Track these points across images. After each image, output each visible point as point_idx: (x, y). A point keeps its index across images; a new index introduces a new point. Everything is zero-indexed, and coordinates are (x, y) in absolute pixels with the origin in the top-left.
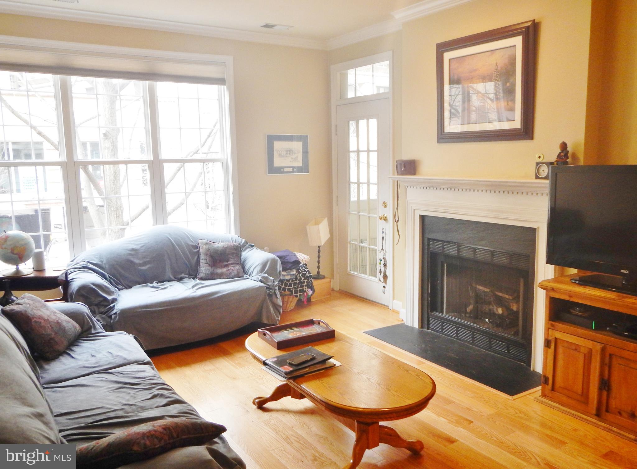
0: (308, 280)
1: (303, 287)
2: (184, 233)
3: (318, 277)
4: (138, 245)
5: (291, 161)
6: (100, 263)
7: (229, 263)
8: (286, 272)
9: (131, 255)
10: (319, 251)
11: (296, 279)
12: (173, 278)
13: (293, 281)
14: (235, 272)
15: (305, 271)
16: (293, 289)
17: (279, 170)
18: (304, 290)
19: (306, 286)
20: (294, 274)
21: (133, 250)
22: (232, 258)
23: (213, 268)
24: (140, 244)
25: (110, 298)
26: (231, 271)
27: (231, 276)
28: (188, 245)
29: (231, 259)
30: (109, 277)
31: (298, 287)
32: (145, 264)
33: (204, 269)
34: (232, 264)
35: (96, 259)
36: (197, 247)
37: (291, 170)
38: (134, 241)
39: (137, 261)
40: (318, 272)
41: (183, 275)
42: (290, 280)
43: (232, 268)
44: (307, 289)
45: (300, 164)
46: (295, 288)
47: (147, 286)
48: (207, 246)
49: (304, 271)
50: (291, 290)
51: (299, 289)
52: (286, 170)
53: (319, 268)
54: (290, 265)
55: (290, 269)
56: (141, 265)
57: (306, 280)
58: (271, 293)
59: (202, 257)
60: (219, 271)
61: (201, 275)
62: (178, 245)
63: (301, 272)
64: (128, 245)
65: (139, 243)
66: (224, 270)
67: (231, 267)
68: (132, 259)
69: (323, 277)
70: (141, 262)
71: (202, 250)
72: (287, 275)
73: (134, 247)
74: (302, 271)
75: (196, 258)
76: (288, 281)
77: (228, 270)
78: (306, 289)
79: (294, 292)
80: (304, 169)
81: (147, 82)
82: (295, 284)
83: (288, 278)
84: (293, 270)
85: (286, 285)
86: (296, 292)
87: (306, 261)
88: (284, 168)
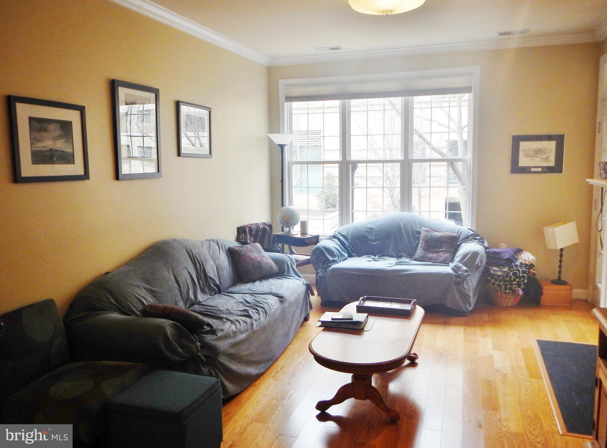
0: (520, 279)
1: (513, 285)
2: (414, 220)
3: (559, 282)
4: (375, 225)
5: (539, 161)
6: (346, 235)
7: (440, 250)
8: (499, 268)
9: (368, 232)
10: (561, 256)
11: (507, 276)
12: (394, 254)
13: (503, 277)
14: (443, 258)
15: (519, 271)
16: (503, 285)
17: (526, 170)
18: (513, 288)
19: (515, 284)
20: (505, 272)
21: (370, 228)
22: (445, 246)
23: (425, 252)
24: (378, 225)
26: (439, 257)
27: (438, 261)
28: (413, 231)
29: (444, 248)
30: (348, 245)
31: (507, 285)
32: (375, 240)
33: (419, 252)
34: (443, 251)
35: (345, 232)
36: (419, 233)
37: (540, 170)
38: (374, 222)
39: (370, 237)
40: (559, 278)
41: (403, 254)
42: (501, 276)
43: (442, 255)
44: (516, 289)
45: (552, 164)
46: (505, 285)
47: (370, 257)
48: (427, 233)
49: (516, 270)
50: (501, 286)
51: (508, 286)
52: (533, 170)
53: (560, 272)
54: (503, 262)
55: (503, 266)
56: (372, 241)
57: (517, 280)
59: (421, 241)
60: (430, 255)
61: (416, 256)
62: (406, 230)
63: (512, 270)
64: (368, 224)
65: (377, 224)
66: (434, 255)
67: (441, 254)
68: (367, 235)
69: (565, 283)
70: (373, 238)
71: (422, 236)
72: (498, 271)
73: (372, 226)
74: (514, 270)
75: (417, 242)
76: (499, 276)
77: (438, 256)
78: (515, 287)
79: (503, 288)
80: (557, 168)
82: (505, 281)
83: (499, 273)
84: (505, 267)
85: (496, 280)
86: (506, 289)
87: (529, 262)
88: (530, 168)
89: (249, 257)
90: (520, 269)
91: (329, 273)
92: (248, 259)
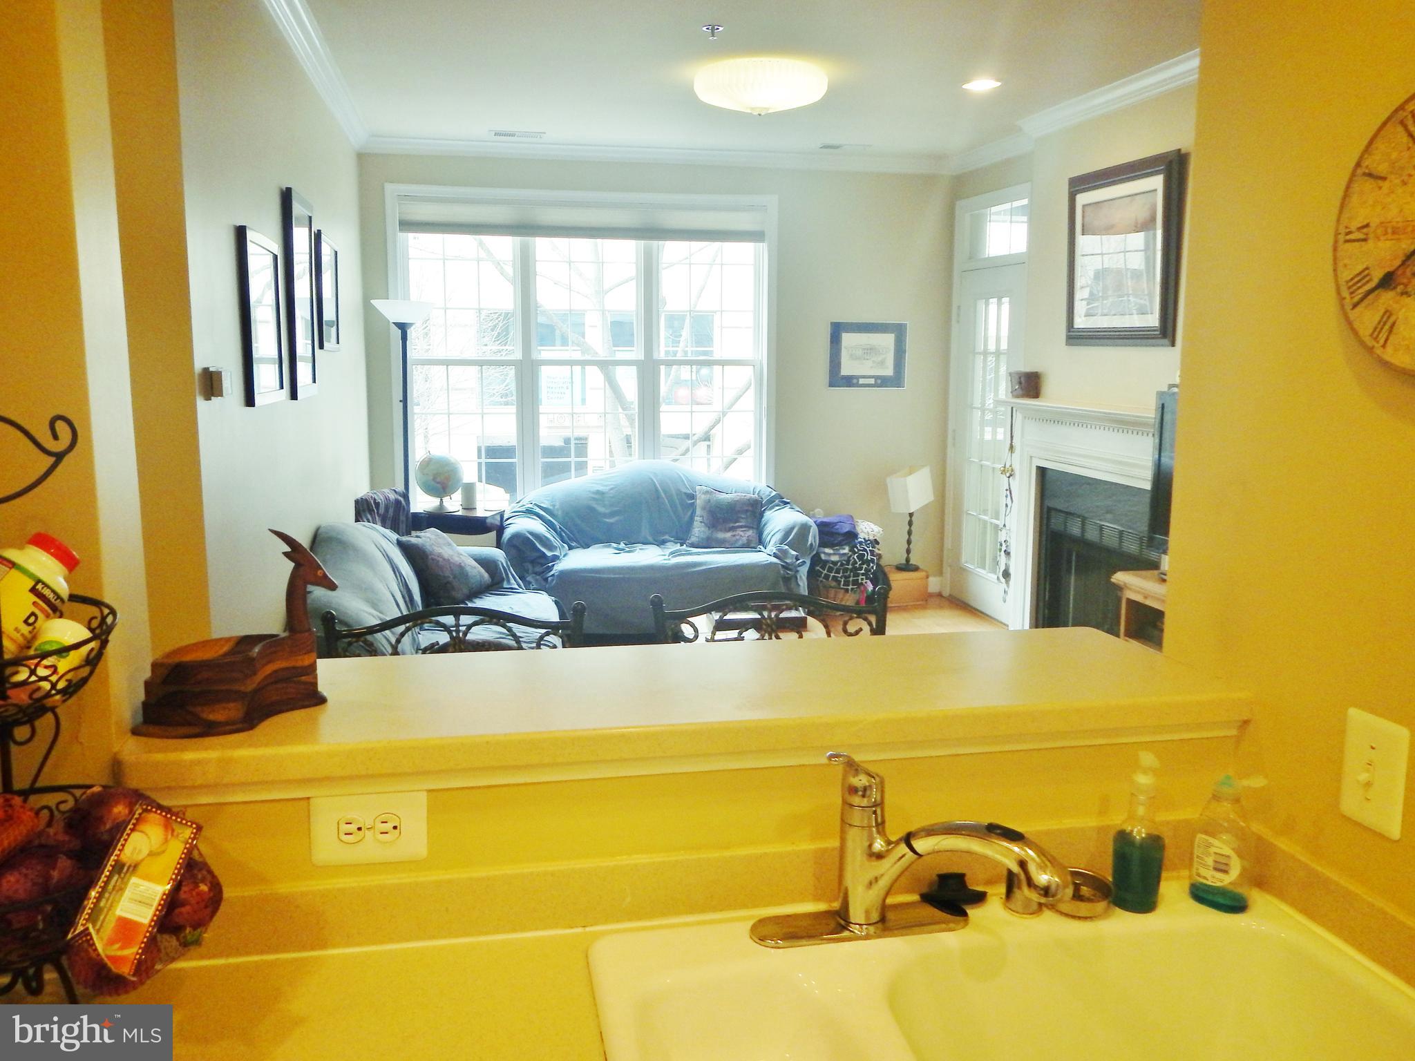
0: (868, 565)
1: (858, 576)
2: (678, 474)
3: (906, 567)
4: (606, 486)
5: (872, 367)
6: (551, 508)
7: (737, 524)
8: (834, 550)
9: (594, 499)
10: (910, 523)
11: (848, 561)
12: (650, 539)
13: (842, 565)
14: (744, 539)
15: (865, 550)
16: (841, 578)
17: (849, 381)
18: (860, 581)
19: (863, 574)
20: (844, 554)
21: (598, 492)
22: (743, 518)
23: (712, 530)
24: (612, 485)
25: (549, 554)
26: (738, 537)
27: (737, 546)
28: (679, 492)
29: (742, 520)
30: (560, 528)
31: (849, 577)
32: (612, 514)
33: (699, 530)
34: (741, 527)
35: (546, 502)
36: (692, 497)
37: (872, 381)
38: (602, 480)
39: (601, 509)
40: (908, 560)
41: (667, 537)
42: (838, 562)
43: (742, 533)
44: (865, 581)
45: (889, 371)
46: (846, 577)
47: (610, 546)
48: (708, 497)
49: (862, 551)
50: (839, 579)
51: (851, 579)
52: (861, 381)
53: (908, 551)
54: (840, 538)
55: (840, 544)
56: (605, 515)
57: (865, 566)
58: (787, 576)
59: (698, 512)
60: (721, 535)
61: (693, 539)
62: (664, 491)
63: (856, 550)
64: (593, 485)
65: (610, 483)
66: (728, 535)
67: (739, 532)
68: (595, 506)
69: (916, 569)
70: (607, 511)
71: (699, 502)
72: (834, 554)
73: (601, 488)
74: (859, 550)
75: (689, 513)
76: (835, 563)
77: (734, 536)
78: (862, 579)
79: (842, 583)
80: (895, 380)
81: (643, 241)
82: (846, 570)
83: (835, 558)
84: (845, 547)
85: (830, 570)
86: (847, 584)
87: (874, 536)
88: (858, 377)
89: (440, 555)
90: (868, 549)
91: (553, 580)
92: (441, 560)
